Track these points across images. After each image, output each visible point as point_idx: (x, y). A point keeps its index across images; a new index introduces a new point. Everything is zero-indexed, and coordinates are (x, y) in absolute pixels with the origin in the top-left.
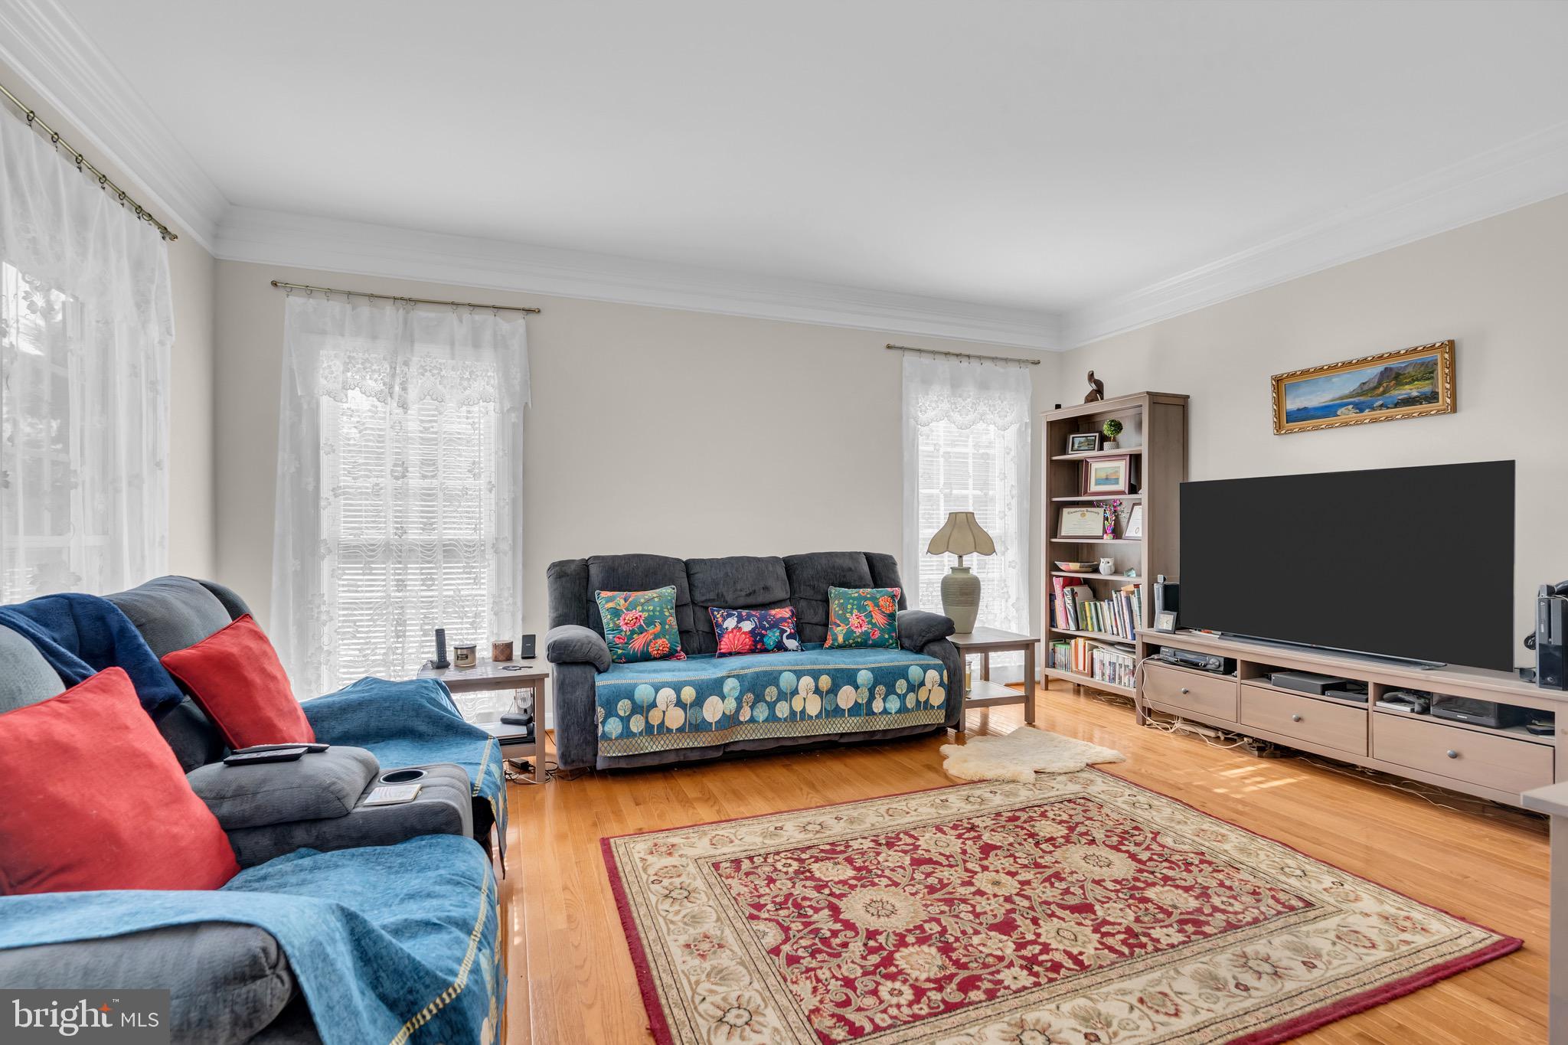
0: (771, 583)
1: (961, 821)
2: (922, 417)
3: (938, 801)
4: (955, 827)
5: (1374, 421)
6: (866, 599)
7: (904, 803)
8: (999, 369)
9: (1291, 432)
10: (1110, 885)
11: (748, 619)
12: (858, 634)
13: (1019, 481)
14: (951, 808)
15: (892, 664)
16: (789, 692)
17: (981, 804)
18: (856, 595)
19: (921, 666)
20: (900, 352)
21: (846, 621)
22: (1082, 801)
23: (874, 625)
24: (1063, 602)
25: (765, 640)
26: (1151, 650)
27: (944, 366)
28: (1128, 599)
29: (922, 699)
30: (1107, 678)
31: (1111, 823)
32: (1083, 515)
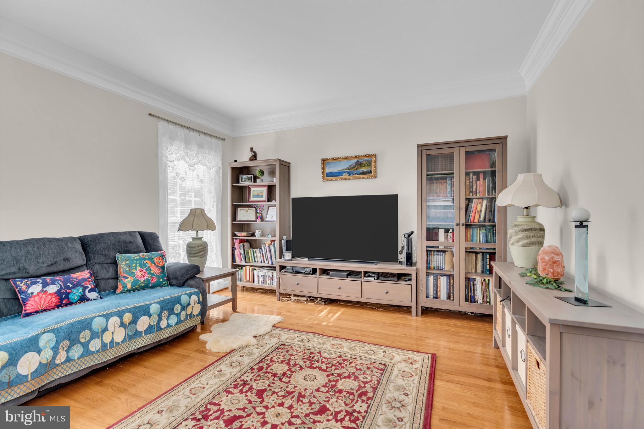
0: (70, 255)
1: (236, 381)
2: (170, 157)
3: (217, 373)
4: (235, 387)
5: (354, 179)
6: (145, 259)
7: (198, 382)
8: (208, 139)
9: (328, 180)
10: (323, 389)
11: (53, 283)
12: (142, 281)
13: (216, 195)
14: (226, 374)
15: (171, 297)
16: (100, 331)
17: (240, 365)
18: (138, 257)
19: (187, 294)
20: (156, 119)
21: (132, 274)
22: (282, 347)
23: (153, 274)
24: (239, 250)
25: (70, 296)
26: (283, 268)
27: (181, 132)
28: (269, 247)
29: (189, 313)
30: (261, 282)
31: (301, 354)
32: (247, 211)
